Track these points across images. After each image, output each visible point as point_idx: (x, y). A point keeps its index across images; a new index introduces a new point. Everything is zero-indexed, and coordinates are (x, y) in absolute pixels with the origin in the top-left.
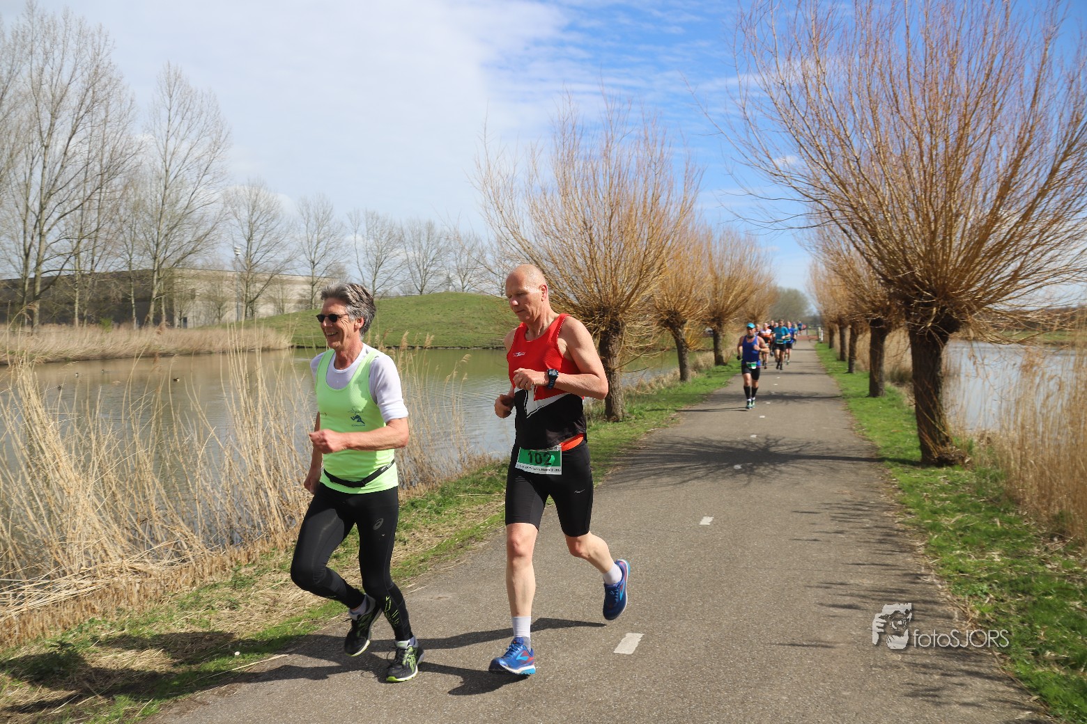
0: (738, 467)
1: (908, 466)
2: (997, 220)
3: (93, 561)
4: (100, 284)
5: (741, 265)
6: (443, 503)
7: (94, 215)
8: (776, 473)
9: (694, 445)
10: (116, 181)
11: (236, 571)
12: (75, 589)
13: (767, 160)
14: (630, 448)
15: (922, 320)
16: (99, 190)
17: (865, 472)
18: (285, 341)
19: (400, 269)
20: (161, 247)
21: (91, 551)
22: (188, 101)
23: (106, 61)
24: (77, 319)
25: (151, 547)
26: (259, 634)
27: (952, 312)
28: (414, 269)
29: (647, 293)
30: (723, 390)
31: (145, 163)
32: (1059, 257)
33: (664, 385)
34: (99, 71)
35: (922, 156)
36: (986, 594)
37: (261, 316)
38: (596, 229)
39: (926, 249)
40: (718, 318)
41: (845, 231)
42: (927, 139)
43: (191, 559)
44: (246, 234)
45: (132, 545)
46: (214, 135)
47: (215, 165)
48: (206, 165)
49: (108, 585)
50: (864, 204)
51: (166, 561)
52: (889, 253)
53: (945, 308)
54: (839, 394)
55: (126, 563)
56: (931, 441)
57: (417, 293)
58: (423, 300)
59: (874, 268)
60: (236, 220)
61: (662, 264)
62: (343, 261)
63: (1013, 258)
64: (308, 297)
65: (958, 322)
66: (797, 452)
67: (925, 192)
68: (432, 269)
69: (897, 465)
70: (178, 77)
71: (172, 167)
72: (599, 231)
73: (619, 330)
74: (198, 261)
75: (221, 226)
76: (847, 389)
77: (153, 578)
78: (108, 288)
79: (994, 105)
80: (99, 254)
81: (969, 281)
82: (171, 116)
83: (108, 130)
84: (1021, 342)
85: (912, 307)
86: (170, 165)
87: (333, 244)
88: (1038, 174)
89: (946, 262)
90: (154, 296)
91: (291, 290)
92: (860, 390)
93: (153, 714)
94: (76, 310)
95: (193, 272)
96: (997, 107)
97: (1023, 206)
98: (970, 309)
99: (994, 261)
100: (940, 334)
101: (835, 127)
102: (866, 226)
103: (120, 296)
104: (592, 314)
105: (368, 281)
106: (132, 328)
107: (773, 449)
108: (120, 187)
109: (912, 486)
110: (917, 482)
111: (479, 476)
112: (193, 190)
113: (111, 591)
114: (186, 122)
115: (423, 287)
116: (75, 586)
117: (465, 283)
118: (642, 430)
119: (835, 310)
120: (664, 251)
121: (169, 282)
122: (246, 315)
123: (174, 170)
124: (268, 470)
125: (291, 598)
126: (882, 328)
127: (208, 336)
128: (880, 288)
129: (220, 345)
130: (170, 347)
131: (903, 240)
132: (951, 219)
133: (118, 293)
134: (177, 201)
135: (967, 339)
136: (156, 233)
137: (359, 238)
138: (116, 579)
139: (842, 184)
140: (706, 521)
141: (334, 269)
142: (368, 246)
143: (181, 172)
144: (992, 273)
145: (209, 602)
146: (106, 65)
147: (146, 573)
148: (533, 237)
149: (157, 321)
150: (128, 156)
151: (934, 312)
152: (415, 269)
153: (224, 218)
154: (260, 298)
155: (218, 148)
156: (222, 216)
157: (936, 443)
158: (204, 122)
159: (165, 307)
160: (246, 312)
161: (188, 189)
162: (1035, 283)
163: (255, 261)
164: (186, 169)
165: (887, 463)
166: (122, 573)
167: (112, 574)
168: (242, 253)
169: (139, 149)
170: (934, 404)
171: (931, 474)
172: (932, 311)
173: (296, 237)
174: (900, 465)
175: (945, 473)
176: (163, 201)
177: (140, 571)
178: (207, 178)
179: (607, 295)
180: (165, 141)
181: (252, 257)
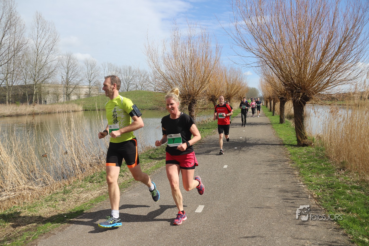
0: (236, 148)
1: (293, 147)
2: (321, 63)
3: (14, 186)
4: (15, 89)
5: (236, 80)
7: (12, 65)
8: (249, 150)
10: (20, 53)
11: (65, 188)
12: (8, 196)
13: (244, 43)
15: (297, 98)
16: (13, 57)
17: (279, 149)
18: (81, 108)
20: (36, 76)
21: (14, 182)
22: (44, 25)
23: (14, 11)
24: (7, 102)
26: (73, 209)
27: (307, 95)
28: (125, 82)
29: (205, 89)
31: (30, 47)
32: (342, 76)
33: (211, 121)
34: (12, 14)
35: (296, 42)
36: (319, 189)
37: (72, 100)
38: (186, 68)
39: (298, 73)
40: (229, 98)
41: (271, 68)
42: (298, 36)
43: (49, 184)
44: (66, 71)
45: (28, 180)
46: (54, 37)
47: (54, 47)
48: (51, 47)
49: (20, 194)
50: (277, 58)
51: (40, 185)
52: (286, 75)
53: (305, 93)
54: (270, 123)
55: (26, 186)
56: (300, 138)
57: (126, 91)
58: (128, 93)
59: (281, 80)
60: (62, 66)
61: (209, 80)
62: (100, 80)
63: (327, 76)
64: (88, 93)
65: (309, 98)
66: (256, 142)
67: (298, 55)
68: (131, 82)
70: (41, 16)
71: (39, 48)
72: (187, 68)
73: (195, 102)
74: (50, 81)
75: (57, 69)
76: (272, 121)
77: (36, 191)
78: (18, 91)
79: (320, 24)
80: (14, 79)
81: (312, 84)
82: (38, 31)
83: (16, 35)
84: (330, 104)
85: (294, 93)
87: (96, 74)
88: (335, 47)
89: (305, 78)
90: (34, 93)
91: (82, 90)
92: (277, 121)
93: (37, 238)
94: (7, 99)
95: (48, 85)
96: (321, 25)
97: (330, 58)
98: (313, 93)
99: (320, 77)
100: (303, 102)
101: (267, 32)
102: (278, 66)
103: (22, 94)
104: (186, 97)
106: (27, 105)
107: (248, 142)
108: (21, 55)
109: (294, 153)
110: (296, 152)
111: (148, 153)
112: (47, 56)
113: (21, 196)
114: (44, 32)
115: (128, 88)
116: (8, 195)
117: (142, 87)
119: (268, 95)
120: (210, 75)
121: (40, 88)
124: (75, 152)
125: (84, 196)
126: (284, 100)
127: (54, 107)
128: (283, 87)
129: (58, 110)
130: (40, 111)
131: (290, 70)
132: (306, 63)
133: (21, 92)
134: (42, 60)
135: (312, 103)
136: (34, 72)
137: (105, 72)
138: (23, 192)
139: (270, 52)
140: (226, 166)
141: (97, 83)
144: (320, 81)
145: (55, 199)
147: (33, 189)
148: (165, 71)
149: (36, 102)
150: (23, 45)
151: (301, 94)
153: (58, 66)
154: (71, 94)
155: (55, 42)
156: (57, 65)
157: (302, 139)
158: (50, 32)
159: (38, 97)
160: (67, 98)
161: (46, 56)
162: (335, 84)
163: (69, 81)
164: (44, 49)
165: (286, 146)
166: (25, 190)
167: (21, 190)
168: (65, 78)
169: (27, 42)
170: (301, 126)
171: (300, 149)
172: (300, 94)
173: (83, 72)
174: (290, 146)
175: (305, 149)
176: (37, 60)
177: (31, 189)
178: (52, 52)
179: (190, 91)
180: (36, 39)
181: (68, 79)
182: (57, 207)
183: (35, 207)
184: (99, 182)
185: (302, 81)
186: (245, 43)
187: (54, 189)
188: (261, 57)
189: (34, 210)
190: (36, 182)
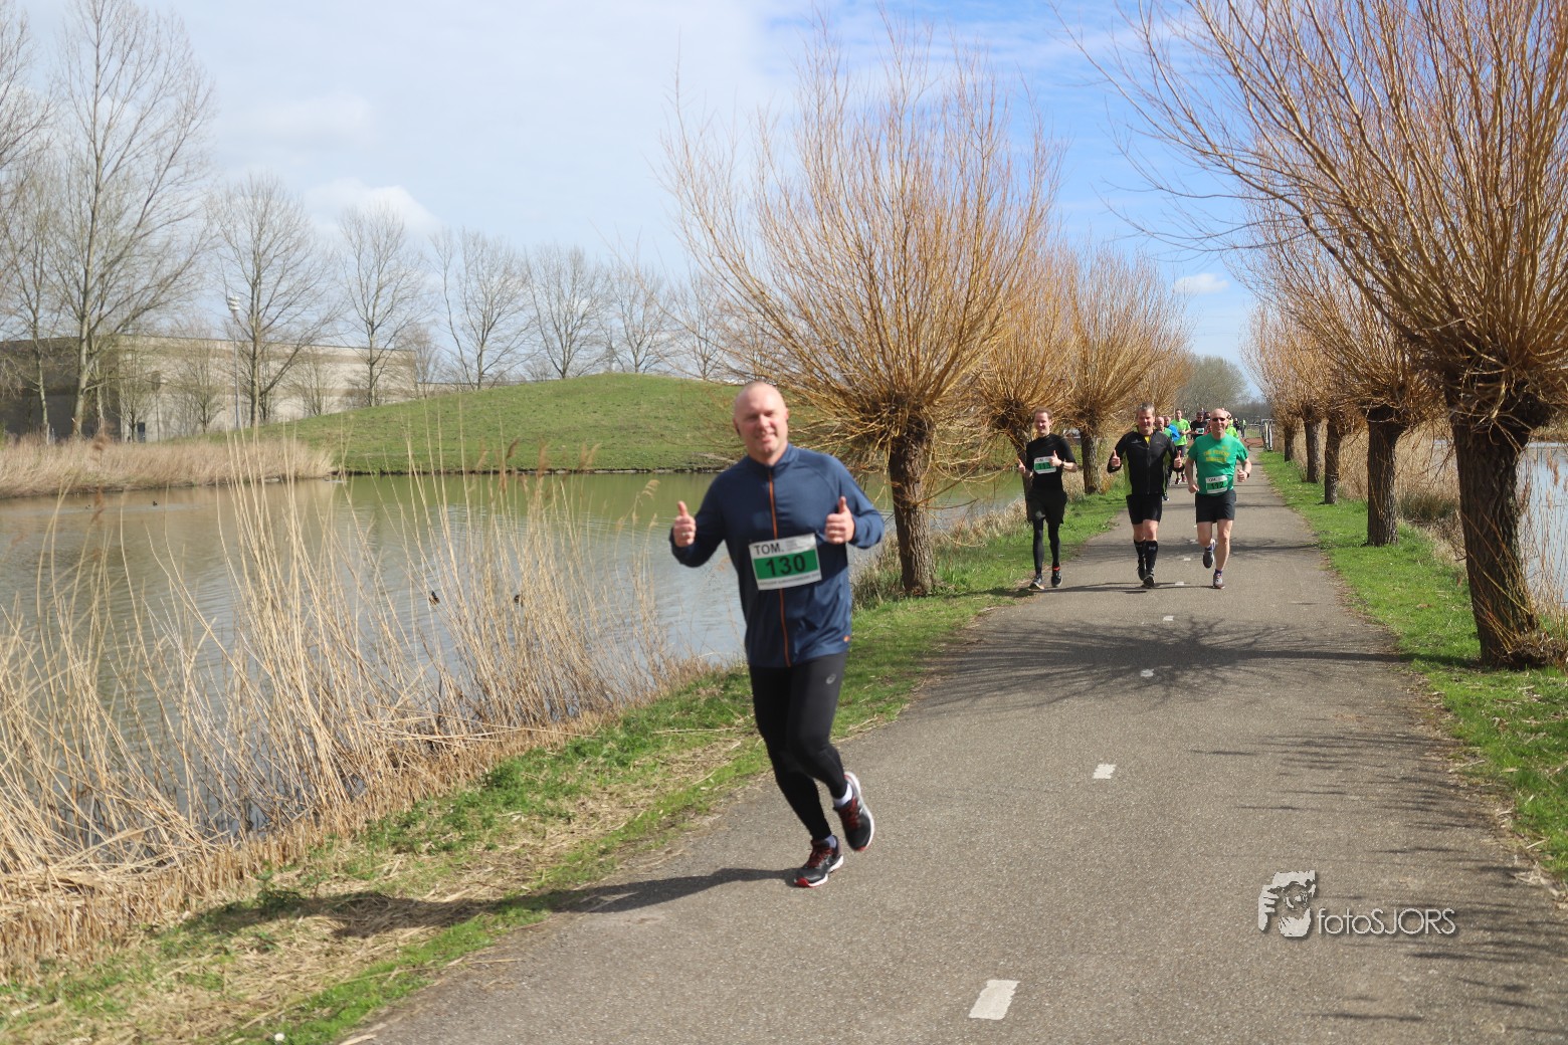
0: (1148, 673)
1: (1457, 668)
6: (630, 746)
8: (1217, 684)
11: (265, 880)
13: (1189, 127)
14: (952, 643)
15: (1479, 406)
17: (1378, 679)
18: (324, 464)
19: (525, 334)
20: (92, 297)
22: (131, 31)
25: (101, 840)
26: (317, 997)
27: (1536, 391)
29: (971, 369)
30: (1104, 537)
31: (57, 143)
33: (1000, 531)
37: (279, 420)
38: (880, 260)
40: (1090, 410)
41: (1333, 251)
42: (1487, 74)
43: (177, 859)
44: (251, 274)
45: (60, 837)
46: (184, 94)
47: (188, 148)
48: (171, 149)
49: (18, 915)
51: (128, 865)
53: (1525, 382)
54: (1312, 541)
55: (54, 872)
56: (1499, 624)
57: (556, 376)
58: (568, 388)
59: (1387, 315)
60: (229, 249)
61: (997, 318)
62: (425, 320)
64: (364, 385)
65: (1548, 408)
66: (1250, 645)
69: (1437, 668)
71: (107, 151)
72: (886, 260)
73: (924, 434)
74: (162, 321)
75: (203, 259)
76: (1326, 533)
77: (106, 898)
82: (101, 59)
85: (1460, 384)
86: (103, 148)
87: (406, 291)
89: (1524, 300)
90: (83, 385)
91: (333, 373)
92: (1350, 533)
95: (153, 341)
100: (1515, 431)
102: (1374, 240)
103: (20, 386)
104: (876, 409)
105: (470, 355)
106: (43, 442)
107: (1206, 641)
109: (1470, 706)
110: (1479, 699)
111: (689, 697)
112: (148, 194)
114: (130, 69)
117: (640, 358)
118: (969, 611)
120: (1000, 294)
121: (110, 360)
122: (253, 418)
123: (110, 156)
126: (1391, 424)
127: (185, 455)
129: (208, 471)
130: (115, 476)
131: (1442, 260)
133: (13, 380)
134: (120, 215)
135: (1561, 439)
136: (82, 272)
137: (452, 280)
138: (34, 903)
140: (1104, 772)
141: (409, 336)
142: (469, 293)
143: (126, 161)
147: (92, 889)
148: (769, 276)
149: (90, 430)
150: (22, 131)
151: (1503, 391)
152: (551, 332)
153: (209, 245)
154: (278, 388)
155: (192, 119)
156: (204, 241)
157: (1508, 626)
158: (163, 70)
159: (104, 404)
160: (253, 412)
161: (142, 192)
163: (266, 322)
164: (133, 155)
165: (1417, 663)
166: (45, 891)
167: (26, 894)
168: (242, 308)
169: (44, 118)
170: (1505, 558)
171: (1502, 682)
172: (1500, 389)
173: (339, 278)
174: (1442, 667)
175: (1529, 682)
176: (93, 213)
177: (81, 886)
178: (173, 172)
179: (901, 374)
180: (91, 104)
181: (261, 314)
182: (229, 987)
183: (107, 985)
184: (447, 848)
185: (1507, 317)
186: (1193, 122)
187: (207, 889)
188: (1281, 198)
189: (105, 1006)
190: (107, 847)
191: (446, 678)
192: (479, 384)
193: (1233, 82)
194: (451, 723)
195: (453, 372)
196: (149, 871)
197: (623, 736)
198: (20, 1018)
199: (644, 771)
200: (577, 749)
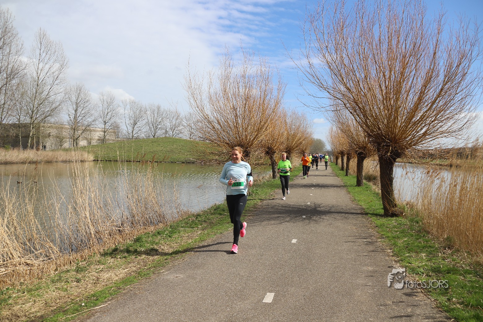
0: (304, 217)
1: (379, 217)
3: (6, 259)
4: (5, 129)
6: (172, 232)
8: (321, 220)
9: (283, 206)
10: (14, 81)
11: (77, 264)
15: (385, 152)
16: (5, 85)
17: (360, 219)
18: (91, 158)
19: (144, 126)
20: (34, 113)
21: (5, 254)
22: (49, 46)
23: (11, 26)
27: (398, 149)
29: (260, 139)
31: (28, 74)
32: (443, 126)
33: (266, 180)
34: (7, 30)
37: (81, 146)
38: (238, 110)
40: (289, 151)
41: (351, 113)
43: (54, 258)
44: (74, 108)
45: (24, 251)
46: (61, 62)
47: (61, 76)
48: (57, 76)
49: (13, 271)
51: (41, 259)
53: (396, 147)
54: (343, 185)
55: (22, 260)
56: (388, 206)
57: (152, 137)
58: (155, 141)
59: (364, 129)
60: (70, 101)
61: (267, 126)
62: (119, 122)
63: (424, 126)
64: (102, 138)
65: (400, 154)
66: (329, 210)
68: (159, 126)
69: (374, 216)
70: (45, 35)
72: (240, 110)
73: (248, 155)
74: (52, 120)
75: (63, 104)
76: (346, 183)
77: (36, 267)
78: (9, 131)
80: (5, 116)
81: (405, 136)
82: (41, 53)
83: (10, 58)
85: (381, 147)
86: (40, 75)
87: (114, 114)
89: (395, 127)
90: (31, 135)
91: (95, 134)
92: (353, 183)
95: (49, 125)
98: (406, 147)
99: (415, 128)
100: (393, 158)
103: (14, 135)
105: (130, 131)
106: (20, 150)
107: (318, 209)
108: (16, 84)
109: (382, 225)
110: (384, 224)
111: (187, 220)
112: (50, 87)
113: (15, 274)
114: (48, 56)
115: (155, 134)
117: (174, 133)
120: (268, 120)
121: (38, 129)
122: (73, 145)
123: (41, 77)
126: (363, 156)
127: (56, 154)
129: (61, 158)
130: (38, 159)
133: (13, 133)
134: (43, 92)
136: (32, 106)
137: (126, 112)
138: (18, 268)
140: (294, 241)
141: (114, 126)
142: (130, 115)
143: (45, 79)
144: (416, 132)
145: (66, 279)
146: (10, 27)
147: (32, 265)
148: (210, 113)
149: (32, 147)
150: (20, 70)
152: (151, 126)
154: (80, 138)
155: (63, 68)
156: (64, 100)
157: (390, 206)
158: (56, 56)
159: (36, 140)
161: (48, 87)
162: (433, 137)
163: (78, 121)
164: (47, 77)
165: (369, 215)
166: (20, 265)
167: (15, 265)
168: (72, 117)
169: (25, 67)
170: (390, 189)
171: (389, 220)
172: (390, 149)
173: (97, 110)
175: (395, 220)
176: (36, 92)
177: (29, 264)
178: (57, 82)
179: (242, 139)
180: (38, 64)
181: (77, 119)
182: (69, 291)
183: (37, 289)
184: (124, 257)
185: (392, 131)
186: (318, 79)
187: (62, 265)
188: (339, 99)
189: (37, 295)
190: (35, 254)
191: (125, 214)
192: (132, 139)
193: (329, 70)
194: (125, 225)
195: (126, 135)
196: (46, 261)
197: (170, 230)
198: (15, 297)
199: (176, 239)
200: (158, 233)
